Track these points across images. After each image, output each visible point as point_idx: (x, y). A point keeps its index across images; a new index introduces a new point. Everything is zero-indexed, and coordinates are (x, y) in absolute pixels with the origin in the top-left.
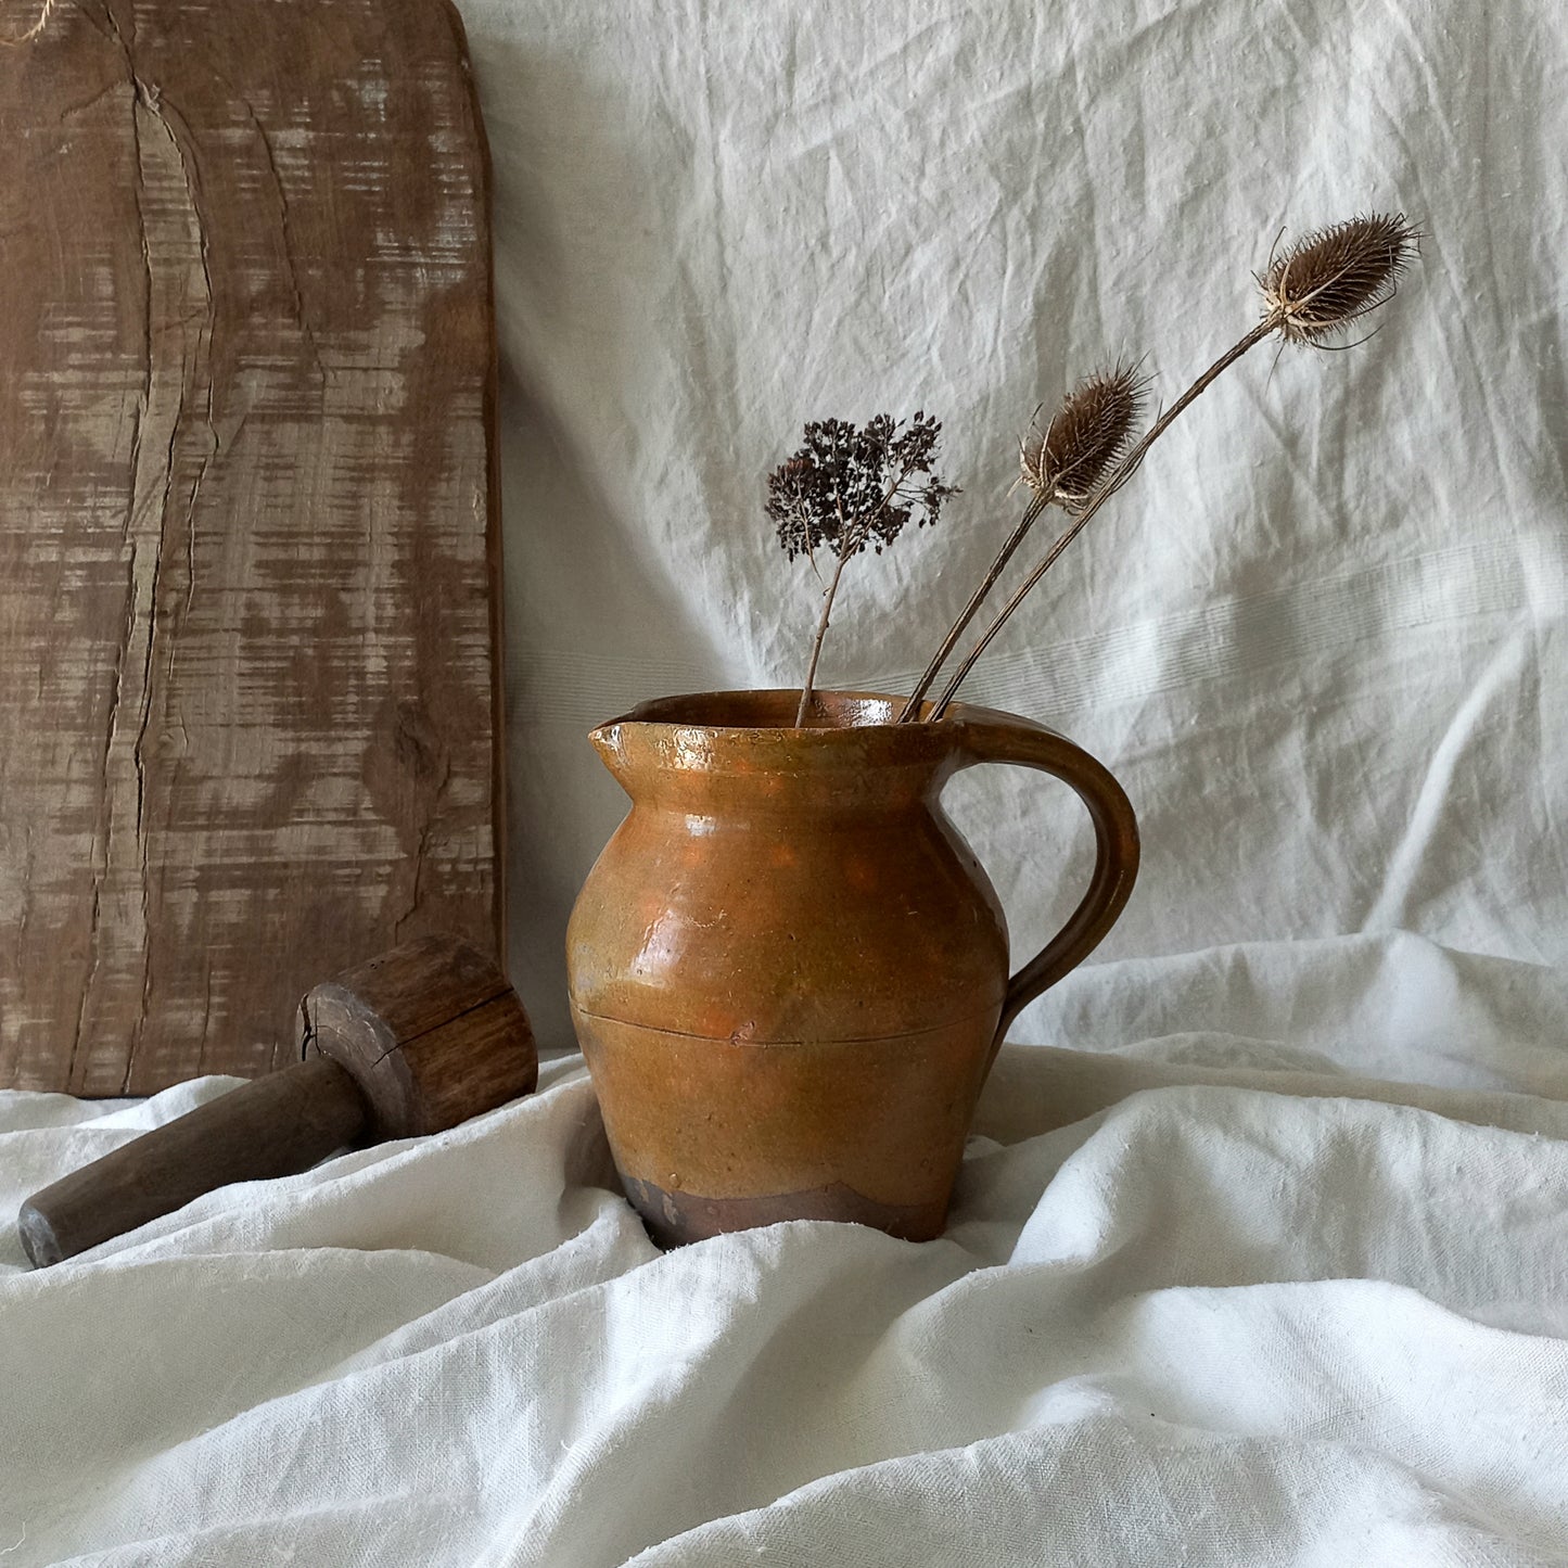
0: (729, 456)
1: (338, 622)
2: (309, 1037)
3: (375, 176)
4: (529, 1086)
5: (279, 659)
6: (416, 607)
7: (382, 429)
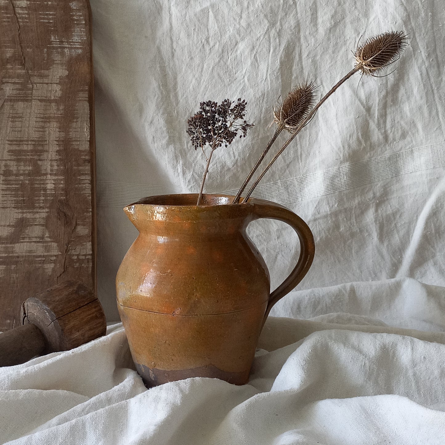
0: (175, 114)
1: (37, 171)
2: (25, 316)
3: (51, 17)
4: (103, 333)
5: (16, 184)
6: (65, 166)
7: (53, 104)
